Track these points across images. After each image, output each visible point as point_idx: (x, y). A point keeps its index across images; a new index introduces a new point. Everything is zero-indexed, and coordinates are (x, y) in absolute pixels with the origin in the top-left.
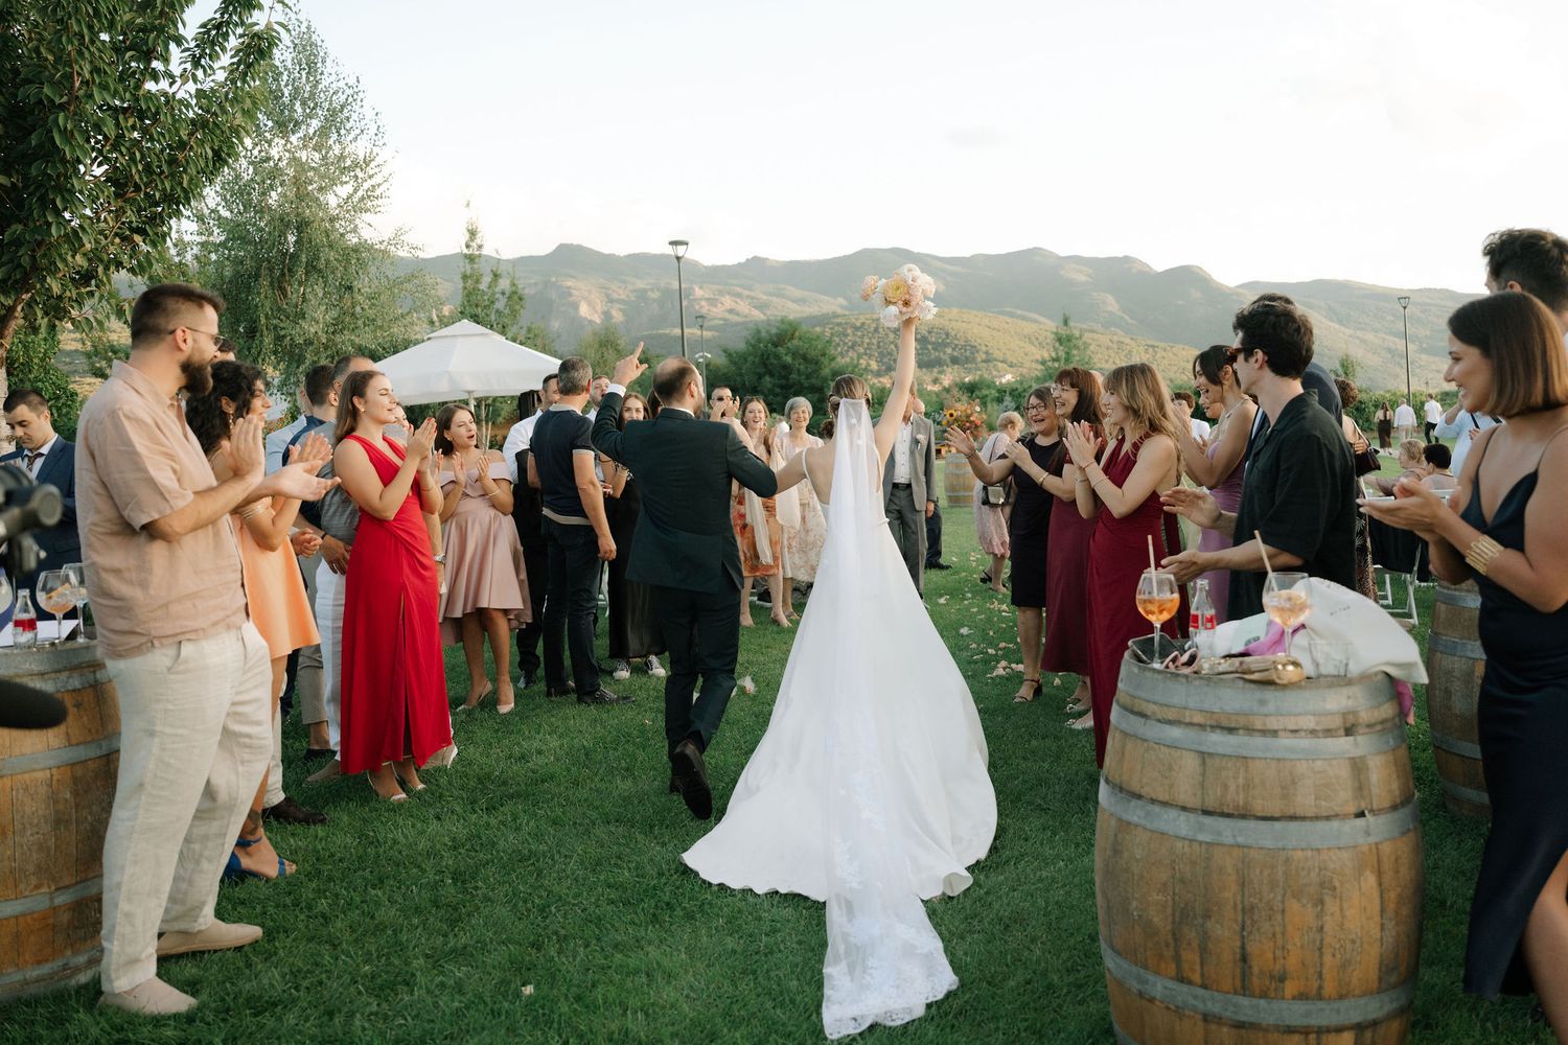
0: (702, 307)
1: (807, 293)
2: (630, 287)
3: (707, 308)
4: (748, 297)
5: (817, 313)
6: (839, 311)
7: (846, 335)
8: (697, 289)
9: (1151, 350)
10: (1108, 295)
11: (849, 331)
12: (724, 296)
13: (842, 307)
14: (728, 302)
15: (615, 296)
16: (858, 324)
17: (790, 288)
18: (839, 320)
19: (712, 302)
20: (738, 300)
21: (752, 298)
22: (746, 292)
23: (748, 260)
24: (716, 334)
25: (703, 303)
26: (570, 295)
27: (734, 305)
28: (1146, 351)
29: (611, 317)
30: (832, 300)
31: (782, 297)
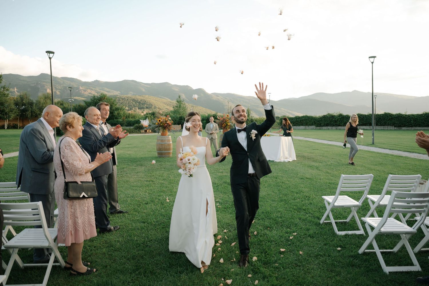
0: (82, 92)
1: (110, 90)
2: (62, 86)
5: (112, 95)
6: (118, 95)
7: (120, 101)
8: (81, 87)
10: (183, 94)
11: (121, 100)
12: (88, 90)
13: (119, 94)
15: (58, 88)
16: (123, 98)
17: (105, 88)
18: (118, 97)
19: (85, 91)
20: (92, 91)
22: (94, 89)
23: (94, 81)
24: (86, 99)
25: (82, 91)
26: (45, 87)
29: (57, 93)
30: (116, 92)
31: (104, 90)
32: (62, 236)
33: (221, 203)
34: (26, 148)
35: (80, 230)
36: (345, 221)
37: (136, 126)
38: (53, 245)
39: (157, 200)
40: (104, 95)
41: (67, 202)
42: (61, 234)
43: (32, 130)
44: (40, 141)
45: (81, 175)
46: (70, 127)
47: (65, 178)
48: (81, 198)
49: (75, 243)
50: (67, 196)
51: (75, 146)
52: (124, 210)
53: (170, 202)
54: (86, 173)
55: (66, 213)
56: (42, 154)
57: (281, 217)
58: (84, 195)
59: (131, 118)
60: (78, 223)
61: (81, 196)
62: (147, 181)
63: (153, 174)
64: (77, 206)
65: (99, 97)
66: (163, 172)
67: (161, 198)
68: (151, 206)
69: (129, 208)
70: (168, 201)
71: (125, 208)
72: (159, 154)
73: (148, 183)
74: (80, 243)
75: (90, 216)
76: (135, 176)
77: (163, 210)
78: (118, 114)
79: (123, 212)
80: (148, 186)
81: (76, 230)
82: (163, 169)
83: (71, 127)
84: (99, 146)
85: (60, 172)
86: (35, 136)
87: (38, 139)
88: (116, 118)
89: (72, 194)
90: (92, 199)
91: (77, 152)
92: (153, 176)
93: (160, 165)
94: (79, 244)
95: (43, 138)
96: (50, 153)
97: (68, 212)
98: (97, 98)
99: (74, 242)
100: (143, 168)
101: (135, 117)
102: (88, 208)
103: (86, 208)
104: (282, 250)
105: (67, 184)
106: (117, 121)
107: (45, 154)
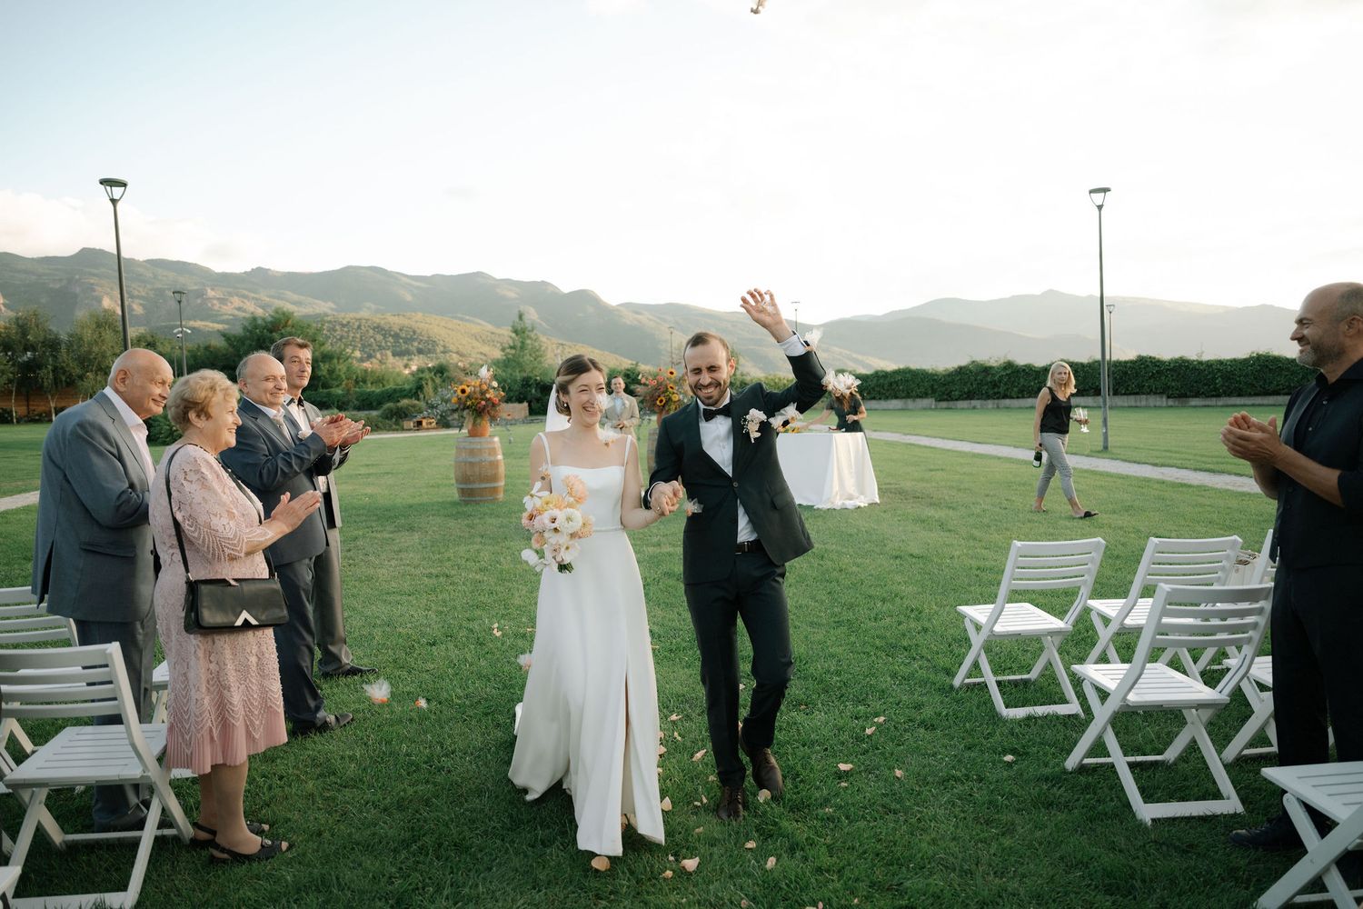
0: (213, 305)
1: (302, 297)
2: (149, 286)
3: (218, 305)
4: (253, 298)
5: (311, 313)
6: (329, 312)
7: (336, 330)
8: (209, 291)
9: (561, 347)
10: (531, 309)
11: (338, 327)
12: (232, 296)
13: (332, 309)
14: (236, 301)
15: (136, 293)
16: (345, 322)
17: (288, 293)
18: (329, 318)
19: (223, 301)
20: (245, 301)
21: (257, 299)
22: (253, 295)
23: (252, 270)
24: (226, 326)
25: (215, 302)
26: (93, 290)
27: (241, 305)
28: (558, 348)
29: (133, 310)
30: (323, 304)
31: (282, 299)
32: (183, 746)
33: (659, 636)
34: (64, 481)
35: (237, 724)
36: (1025, 677)
37: (388, 409)
38: (154, 772)
39: (464, 632)
40: (284, 314)
41: (194, 641)
42: (180, 740)
43: (81, 425)
44: (107, 458)
45: (233, 558)
46: (198, 416)
47: (187, 571)
48: (238, 627)
49: (224, 765)
50: (195, 624)
51: (216, 472)
52: (364, 664)
53: (503, 635)
54: (248, 554)
55: (191, 675)
56: (115, 498)
57: (838, 673)
58: (246, 620)
59: (372, 384)
60: (231, 703)
61: (239, 622)
62: (430, 576)
63: (447, 555)
64: (228, 654)
65: (270, 319)
66: (477, 547)
67: (475, 626)
68: (447, 649)
69: (380, 657)
70: (498, 634)
71: (366, 660)
72: (463, 492)
73: (434, 581)
74: (238, 764)
75: (266, 683)
76: (393, 563)
77: (483, 663)
78: (331, 372)
79: (361, 671)
80: (434, 590)
81: (225, 726)
82: (479, 539)
83: (203, 417)
84: (281, 469)
85: (171, 551)
86: (89, 443)
87: (100, 453)
88: (325, 386)
89: (210, 616)
90: (270, 632)
91: (220, 491)
92: (449, 559)
93: (468, 526)
94: (236, 767)
95: (115, 451)
96: (138, 496)
97: (200, 671)
98: (264, 324)
99: (220, 761)
100: (416, 536)
101: (383, 379)
102: (259, 659)
103: (253, 659)
104: (843, 767)
105: (193, 587)
106: (329, 395)
107: (124, 497)
